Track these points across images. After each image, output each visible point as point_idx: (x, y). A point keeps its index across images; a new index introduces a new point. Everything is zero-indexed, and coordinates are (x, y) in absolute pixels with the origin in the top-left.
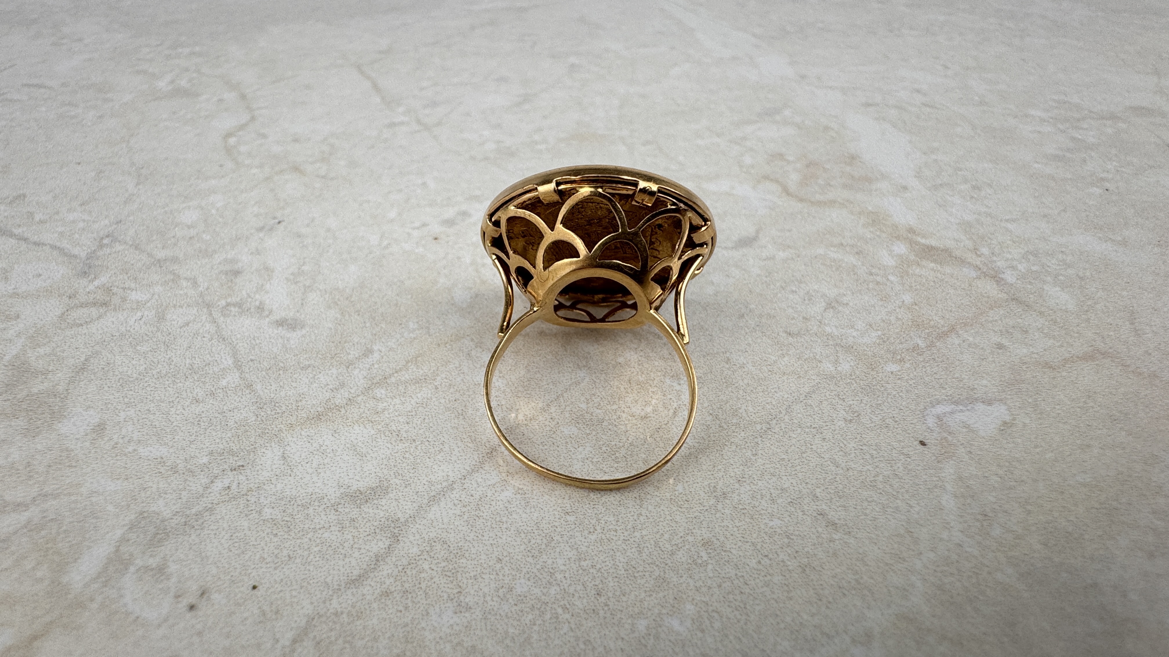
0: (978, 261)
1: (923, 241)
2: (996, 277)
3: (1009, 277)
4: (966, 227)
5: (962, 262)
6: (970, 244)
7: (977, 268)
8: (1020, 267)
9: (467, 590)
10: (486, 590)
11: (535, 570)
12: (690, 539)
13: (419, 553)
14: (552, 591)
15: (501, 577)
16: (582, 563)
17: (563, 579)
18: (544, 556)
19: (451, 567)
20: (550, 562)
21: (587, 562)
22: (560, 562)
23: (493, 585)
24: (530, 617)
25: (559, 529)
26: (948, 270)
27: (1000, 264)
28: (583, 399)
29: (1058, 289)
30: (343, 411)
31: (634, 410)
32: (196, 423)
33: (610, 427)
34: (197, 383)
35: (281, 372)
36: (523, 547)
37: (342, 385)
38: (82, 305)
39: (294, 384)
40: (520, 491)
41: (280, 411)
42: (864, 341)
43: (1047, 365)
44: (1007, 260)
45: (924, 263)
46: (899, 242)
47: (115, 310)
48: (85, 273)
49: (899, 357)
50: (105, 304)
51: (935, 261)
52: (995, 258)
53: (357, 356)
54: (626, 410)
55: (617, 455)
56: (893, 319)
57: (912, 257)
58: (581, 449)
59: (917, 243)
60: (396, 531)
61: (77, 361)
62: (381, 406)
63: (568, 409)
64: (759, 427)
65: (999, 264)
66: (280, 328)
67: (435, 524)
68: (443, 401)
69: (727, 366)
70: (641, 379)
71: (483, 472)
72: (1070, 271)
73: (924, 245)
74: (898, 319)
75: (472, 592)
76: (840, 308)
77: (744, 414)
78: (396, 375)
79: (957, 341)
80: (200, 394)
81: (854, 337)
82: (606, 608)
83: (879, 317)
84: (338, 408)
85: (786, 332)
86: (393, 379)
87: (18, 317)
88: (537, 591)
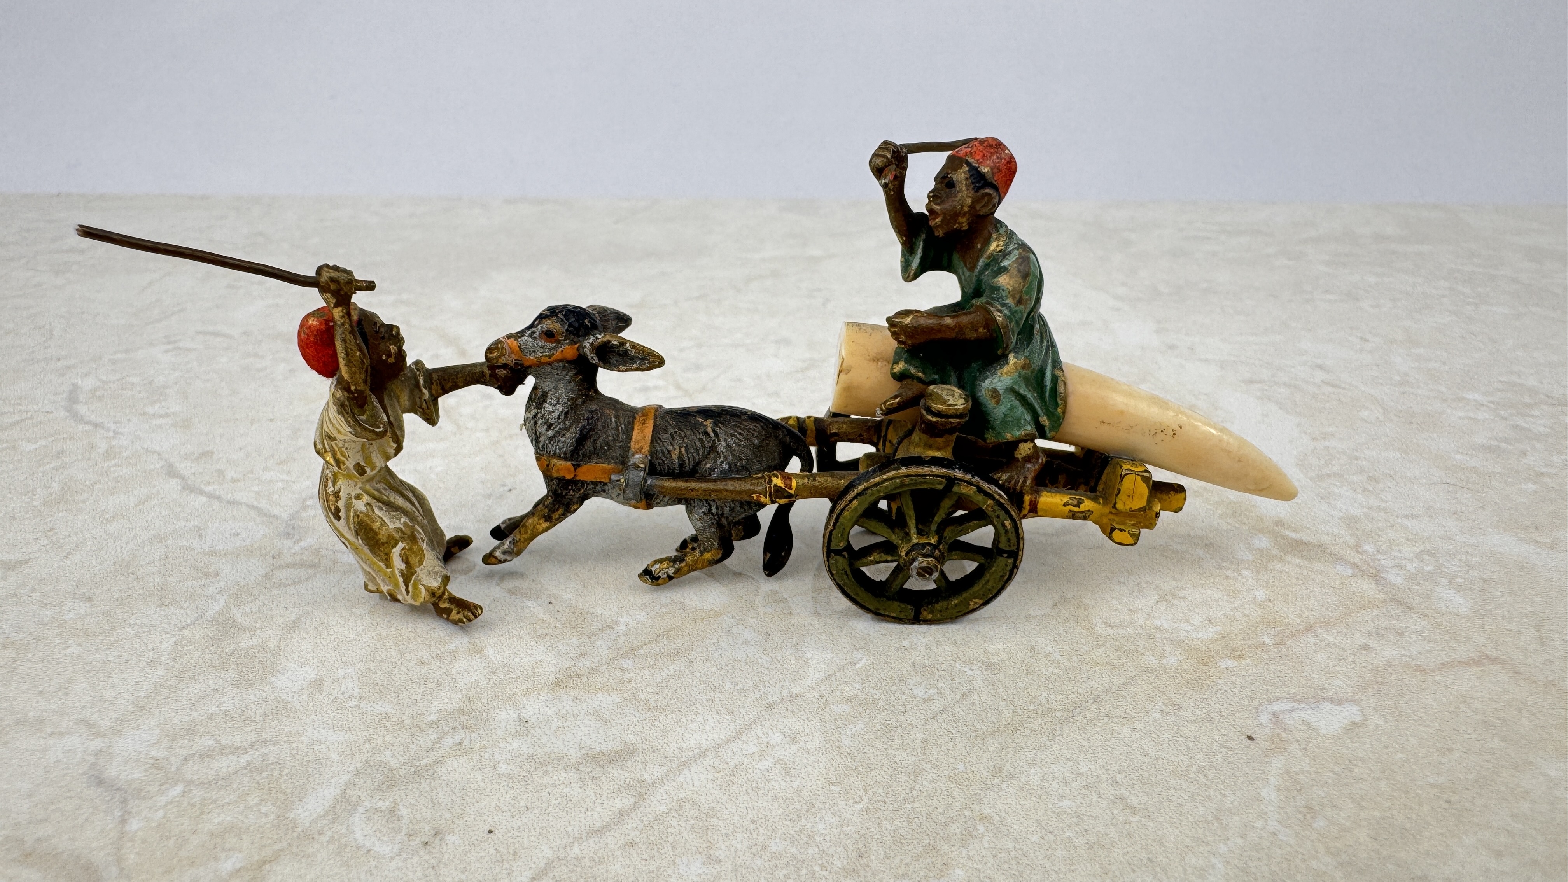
0: (1357, 559)
1: (1293, 535)
2: (1376, 577)
3: (1395, 578)
4: (1351, 522)
5: (1338, 559)
6: (1352, 541)
7: (1355, 566)
8: (1409, 567)
9: (718, 845)
10: (739, 846)
11: (792, 832)
12: (967, 813)
13: (667, 811)
14: (810, 851)
15: (755, 836)
16: (845, 828)
17: (823, 842)
18: (803, 820)
19: (701, 824)
20: (809, 825)
21: (850, 828)
22: (821, 826)
23: (746, 843)
24: (785, 872)
25: (822, 798)
26: (1317, 566)
27: (1385, 562)
28: (857, 678)
29: (1453, 591)
30: (585, 679)
31: (915, 692)
32: (422, 683)
33: (887, 707)
34: (421, 646)
35: (515, 639)
36: (780, 811)
37: (584, 654)
38: (288, 566)
39: (530, 652)
40: (781, 762)
41: (515, 676)
42: (1199, 636)
43: (1420, 669)
44: (1395, 558)
45: (1289, 558)
46: (1261, 536)
47: (325, 571)
48: (289, 534)
49: (1238, 653)
50: (313, 566)
51: (1303, 557)
52: (1379, 556)
53: (600, 627)
54: (907, 692)
55: (893, 733)
56: (1238, 615)
57: (1275, 552)
58: (852, 726)
59: (1283, 537)
60: (643, 790)
61: (287, 619)
62: (627, 676)
63: (840, 687)
64: (1059, 714)
65: (1383, 562)
66: (513, 597)
67: (685, 786)
68: (698, 674)
69: (1030, 654)
70: (927, 662)
71: (740, 742)
72: (1474, 574)
73: (1292, 539)
74: (1244, 615)
75: (723, 847)
76: (1176, 602)
77: (1044, 702)
78: (645, 647)
79: (1312, 640)
80: (425, 657)
81: (1187, 631)
82: (868, 869)
83: (1222, 613)
84: (579, 676)
85: (1105, 623)
86: (642, 652)
87: (217, 574)
88: (793, 850)
